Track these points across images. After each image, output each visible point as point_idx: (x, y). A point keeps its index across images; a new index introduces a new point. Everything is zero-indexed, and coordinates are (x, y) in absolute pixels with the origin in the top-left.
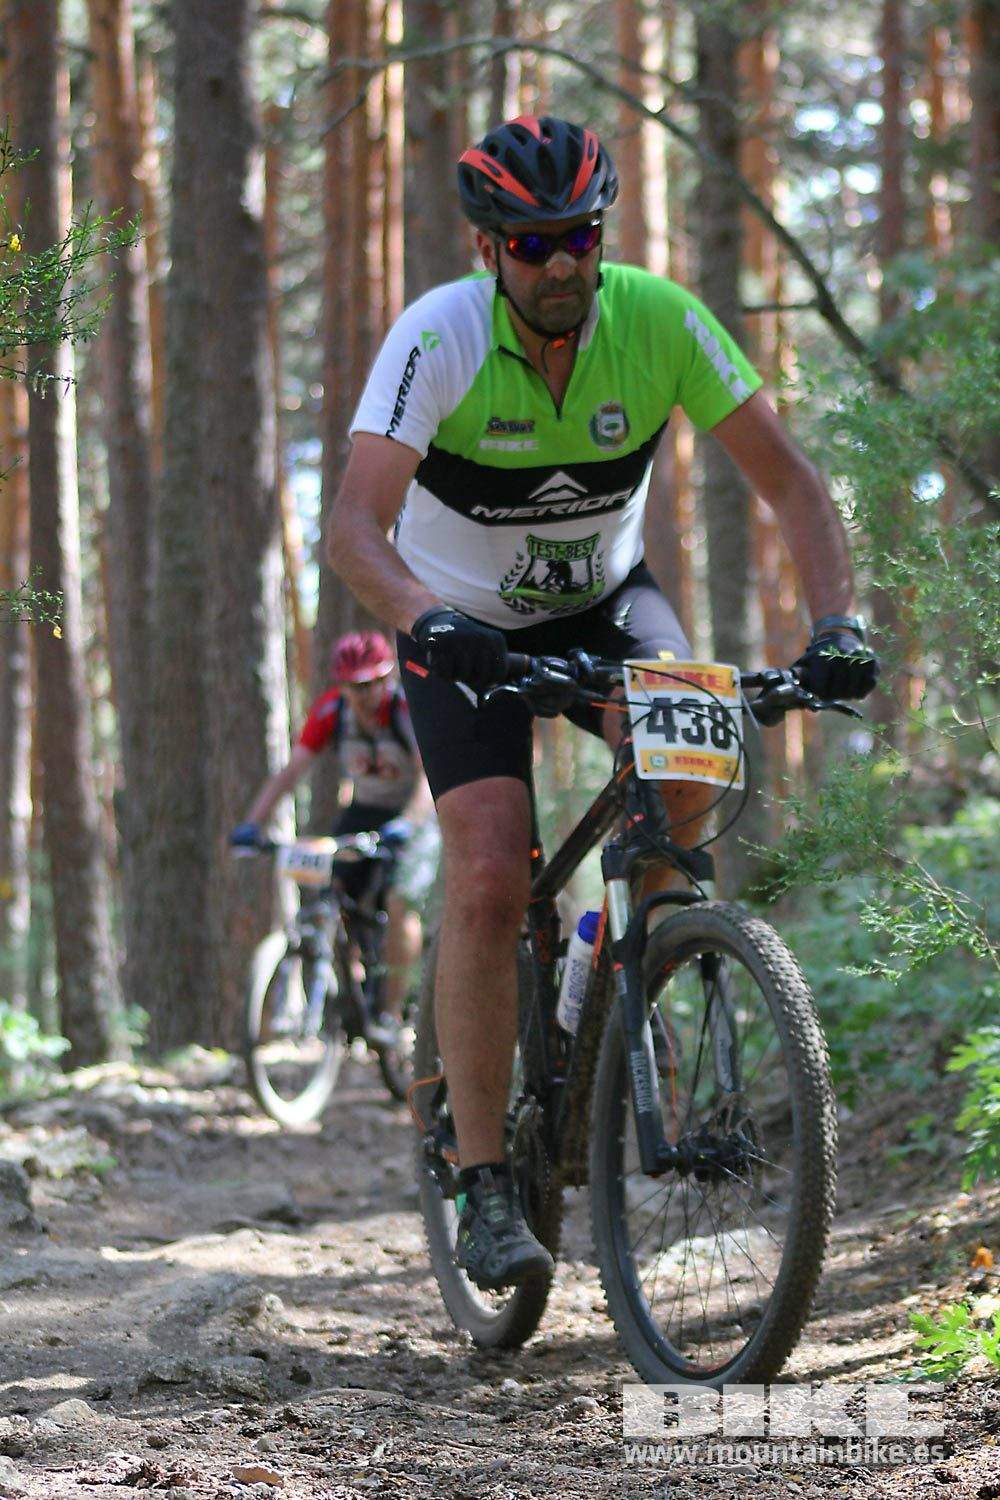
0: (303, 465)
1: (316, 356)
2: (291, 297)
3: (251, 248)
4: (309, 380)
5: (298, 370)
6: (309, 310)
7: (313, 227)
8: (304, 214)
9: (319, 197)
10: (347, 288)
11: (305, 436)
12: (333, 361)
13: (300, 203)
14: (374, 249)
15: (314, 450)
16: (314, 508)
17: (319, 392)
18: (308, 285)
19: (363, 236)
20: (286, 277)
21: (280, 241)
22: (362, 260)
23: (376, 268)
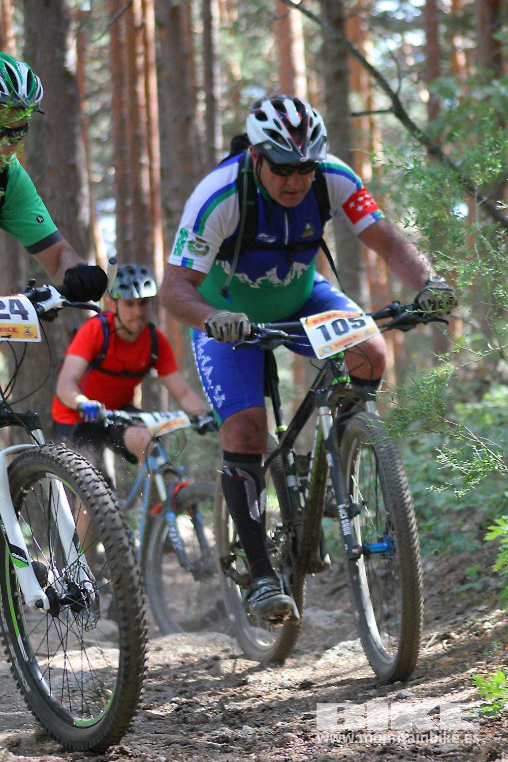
0: (105, 213)
1: (109, 151)
2: (94, 118)
3: (71, 91)
4: (107, 165)
5: (99, 159)
6: (104, 126)
7: (104, 78)
8: (99, 71)
9: (107, 61)
11: (106, 197)
12: (119, 153)
13: (97, 65)
14: (141, 89)
15: (111, 205)
16: (113, 237)
17: (112, 172)
18: (104, 111)
19: (134, 82)
20: (90, 106)
21: (87, 87)
22: (134, 94)
23: (142, 101)
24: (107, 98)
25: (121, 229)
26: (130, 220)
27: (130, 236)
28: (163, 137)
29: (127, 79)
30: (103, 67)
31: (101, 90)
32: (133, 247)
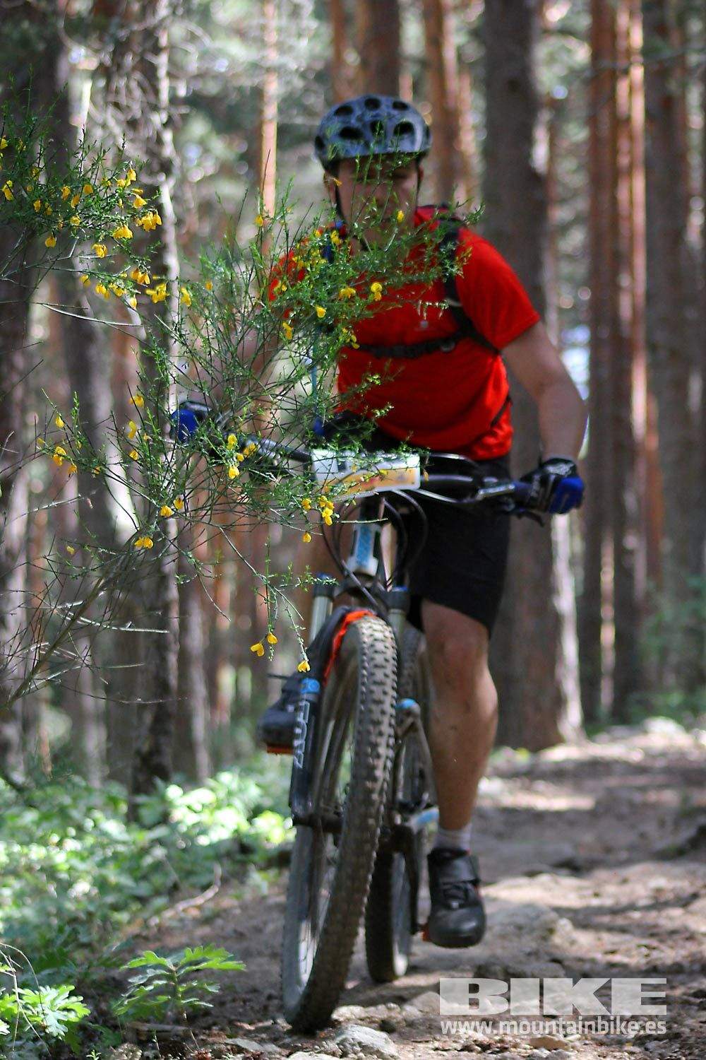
0: (574, 345)
1: (581, 269)
2: (564, 228)
3: (538, 195)
4: (576, 284)
5: (570, 279)
6: (576, 239)
7: (580, 181)
8: (572, 173)
9: (585, 160)
10: (605, 223)
11: (576, 323)
12: (595, 273)
13: (571, 164)
14: (623, 195)
15: (581, 335)
17: (586, 296)
18: (577, 220)
19: (615, 185)
20: (560, 214)
21: (558, 191)
22: (614, 202)
24: (582, 204)
25: (595, 365)
26: (605, 354)
27: (605, 373)
28: (650, 255)
30: (579, 167)
31: (575, 195)
32: (608, 389)
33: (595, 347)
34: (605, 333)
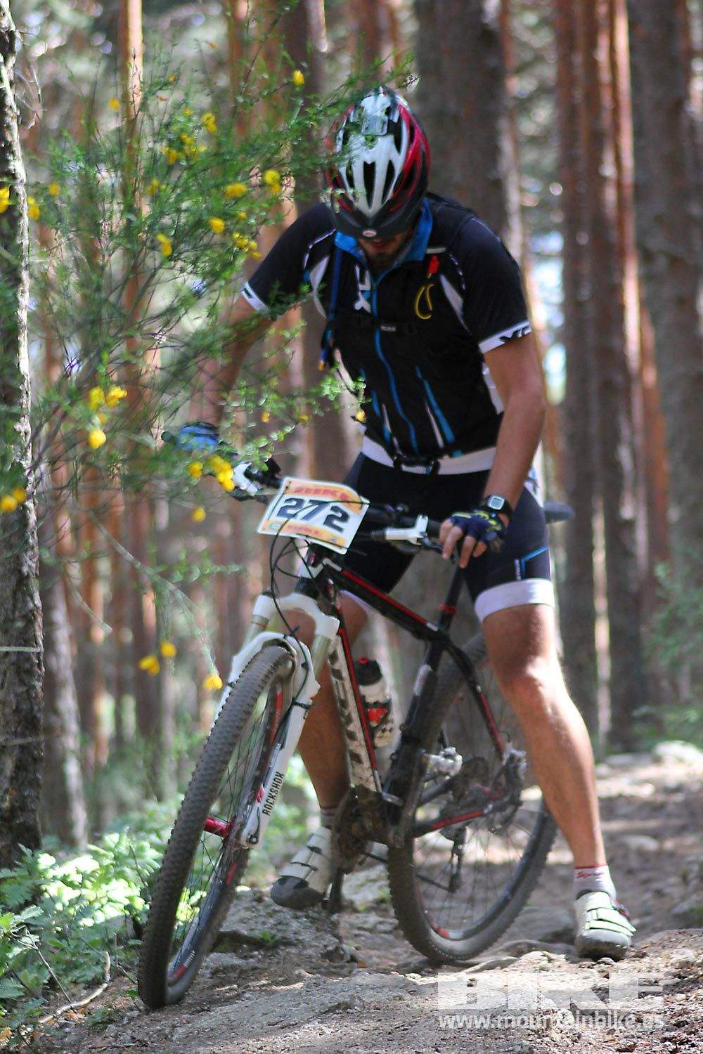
0: (544, 257)
1: (549, 158)
2: (525, 105)
3: (492, 62)
4: (548, 179)
5: (533, 170)
6: (543, 114)
7: (543, 39)
8: (534, 29)
9: (548, 11)
10: (579, 94)
11: (545, 230)
12: (568, 161)
13: (531, 18)
14: (602, 56)
15: (554, 243)
16: (557, 296)
17: (557, 190)
18: (542, 90)
19: (592, 45)
20: (519, 86)
21: (516, 55)
22: (592, 65)
23: (605, 76)
24: (548, 71)
25: (571, 281)
26: (586, 267)
27: (585, 293)
28: (638, 133)
29: (581, 41)
30: (544, 22)
31: (539, 58)
32: (591, 311)
33: (572, 258)
34: (584, 239)
